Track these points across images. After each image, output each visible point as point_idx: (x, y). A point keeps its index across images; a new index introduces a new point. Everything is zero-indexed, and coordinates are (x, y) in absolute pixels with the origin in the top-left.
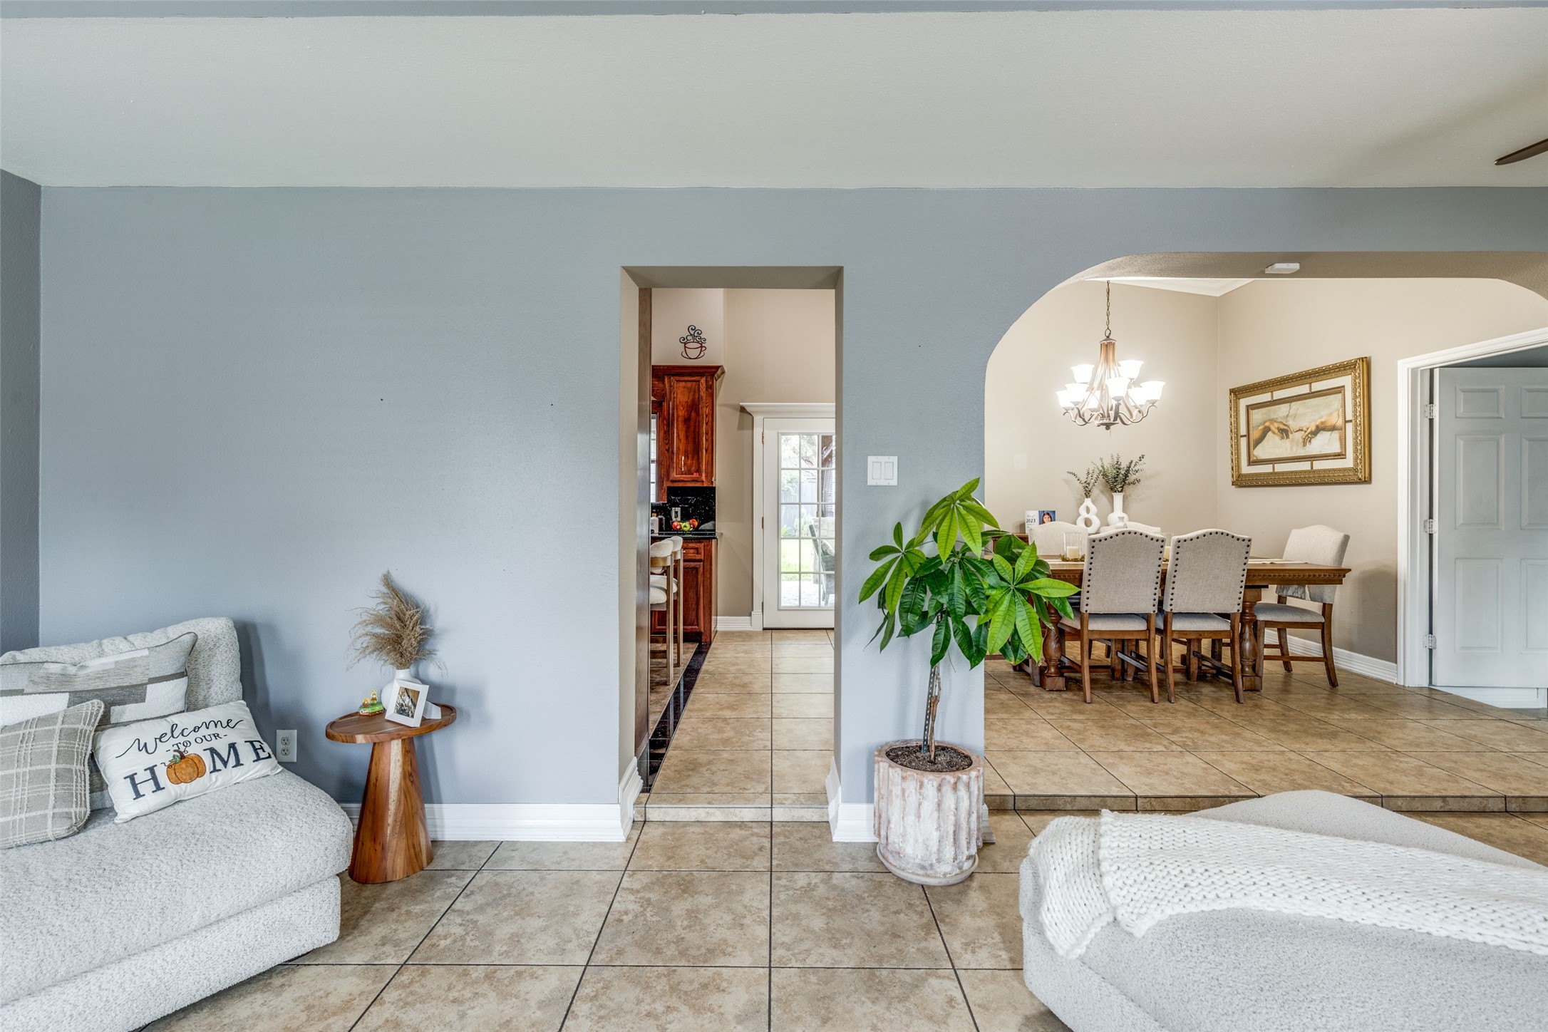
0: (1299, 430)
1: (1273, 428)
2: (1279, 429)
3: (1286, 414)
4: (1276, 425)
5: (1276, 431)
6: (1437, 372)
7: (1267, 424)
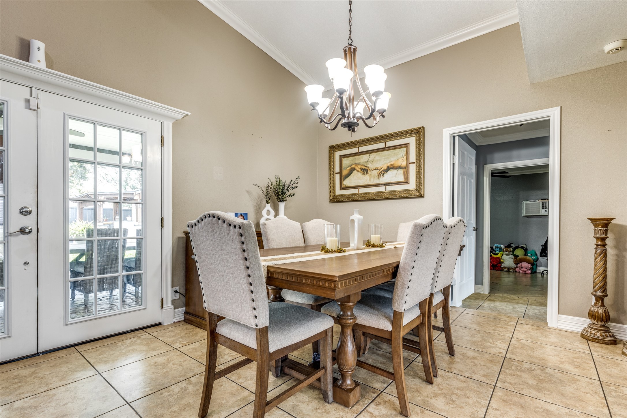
0: (376, 169)
1: (357, 168)
2: (361, 169)
3: (366, 160)
4: (360, 167)
5: (360, 170)
6: (457, 138)
7: (353, 166)
